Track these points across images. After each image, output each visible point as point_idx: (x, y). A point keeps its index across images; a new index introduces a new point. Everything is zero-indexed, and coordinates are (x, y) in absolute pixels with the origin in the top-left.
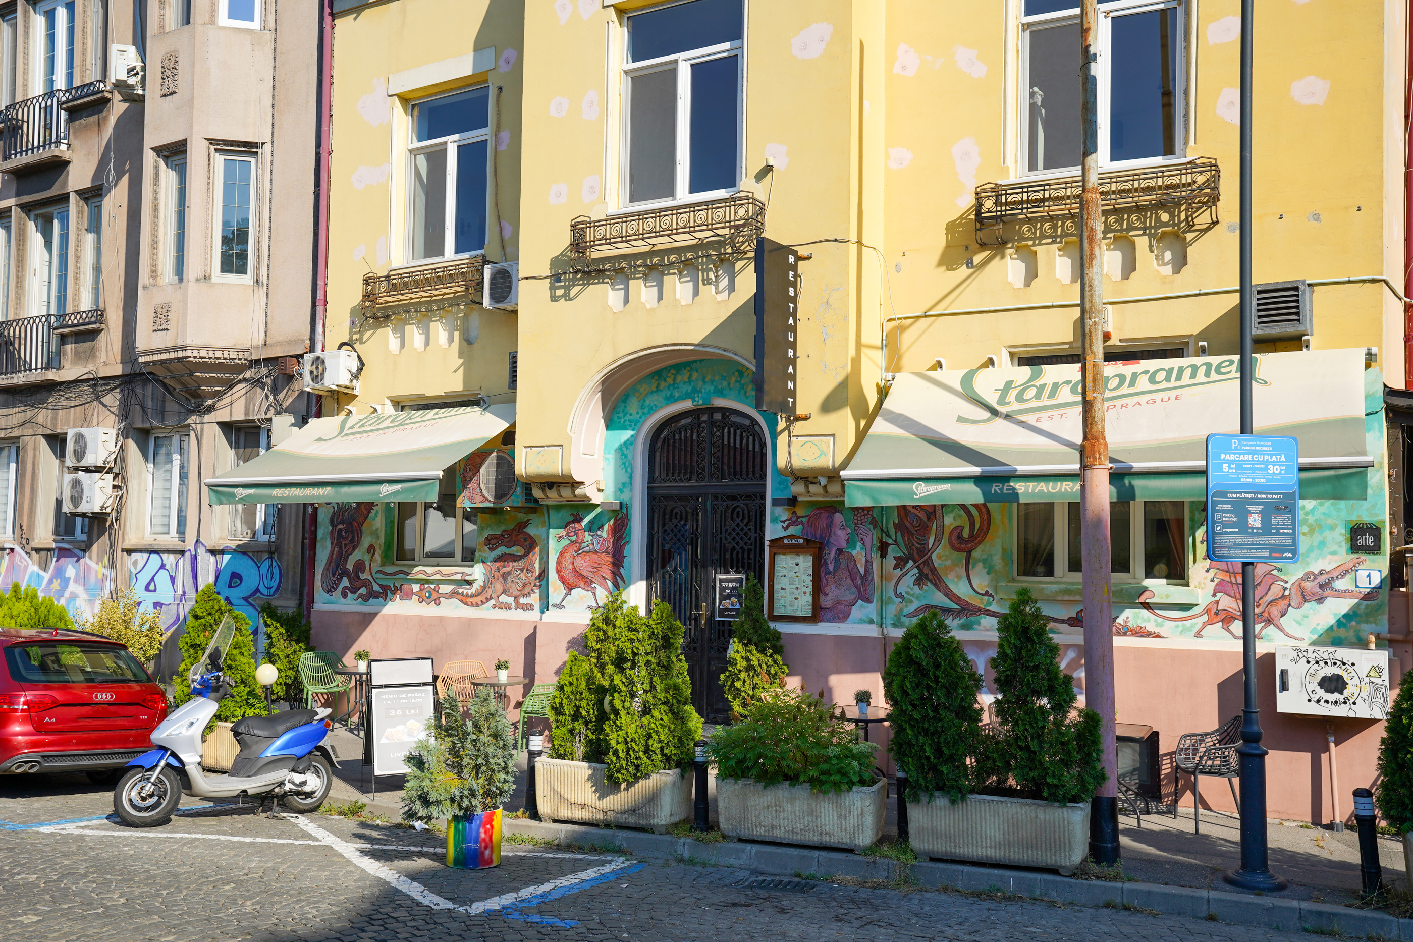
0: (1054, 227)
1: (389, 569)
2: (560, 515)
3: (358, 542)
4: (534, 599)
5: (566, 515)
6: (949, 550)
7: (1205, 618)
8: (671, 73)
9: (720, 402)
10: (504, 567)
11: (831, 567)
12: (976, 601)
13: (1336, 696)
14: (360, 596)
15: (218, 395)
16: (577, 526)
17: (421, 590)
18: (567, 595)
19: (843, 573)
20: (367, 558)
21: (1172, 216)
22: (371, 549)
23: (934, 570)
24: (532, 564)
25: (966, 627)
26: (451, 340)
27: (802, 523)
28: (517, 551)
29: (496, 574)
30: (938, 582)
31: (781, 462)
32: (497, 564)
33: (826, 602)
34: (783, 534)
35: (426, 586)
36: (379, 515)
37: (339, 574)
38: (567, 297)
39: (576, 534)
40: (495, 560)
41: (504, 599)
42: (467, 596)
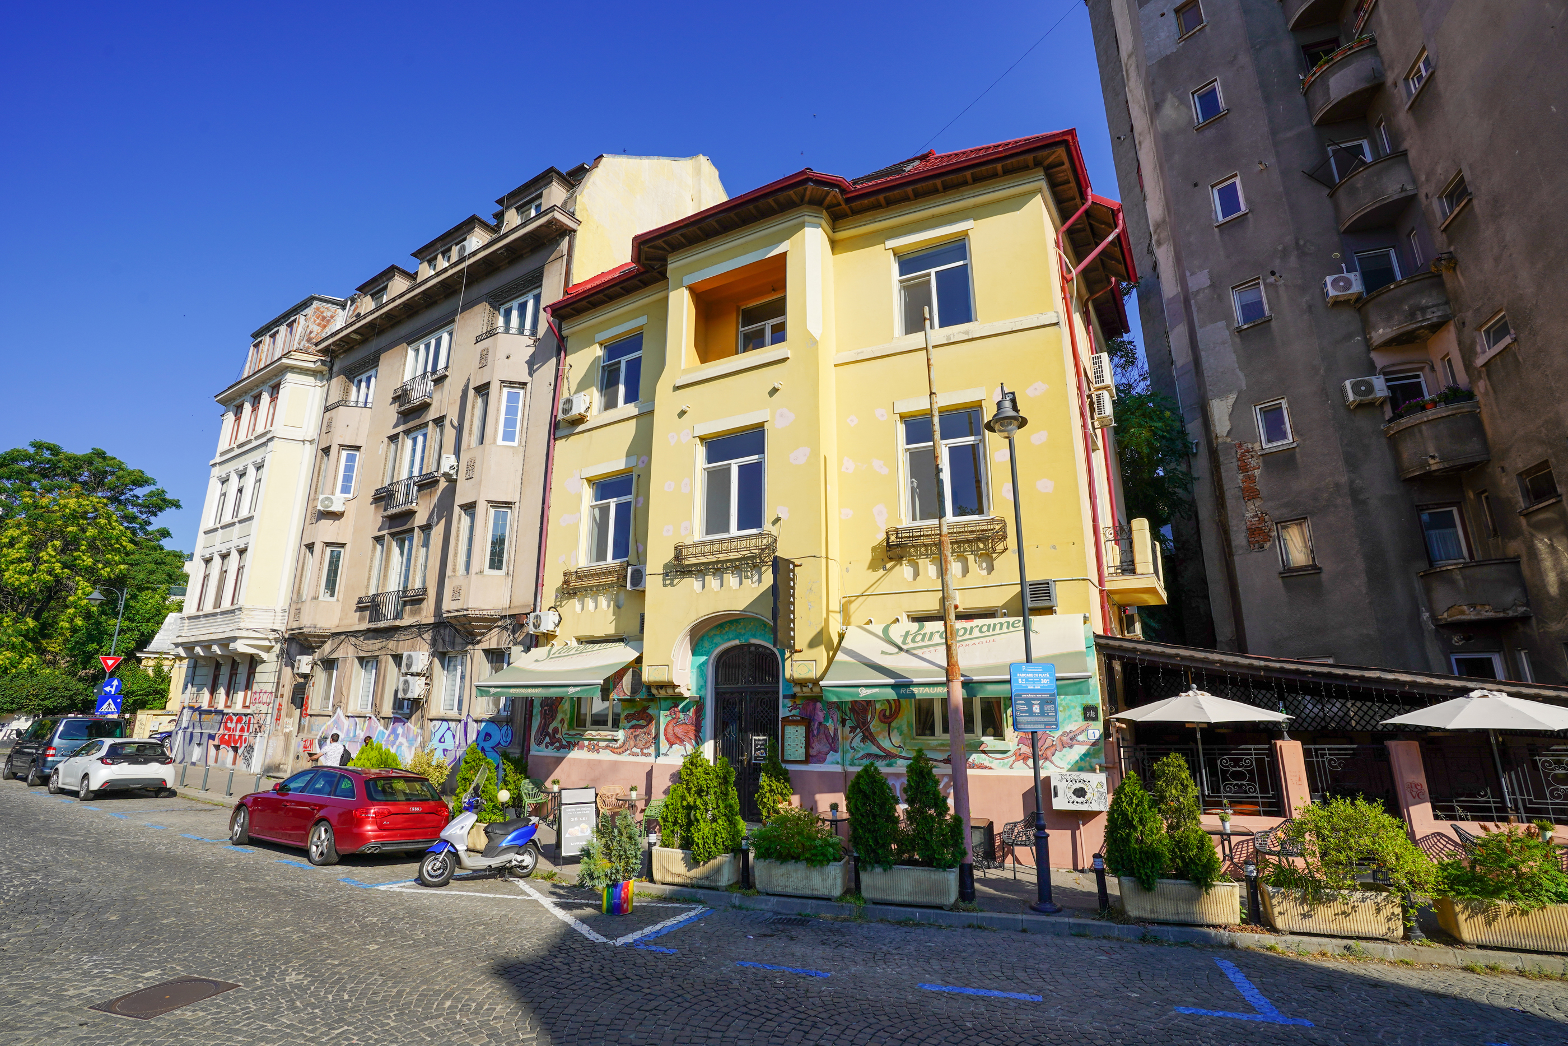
0: (927, 550)
1: (572, 732)
2: (666, 703)
3: (555, 717)
4: (652, 750)
5: (670, 703)
6: (879, 723)
7: (1014, 758)
8: (728, 470)
9: (754, 641)
10: (635, 732)
11: (815, 732)
12: (894, 751)
13: (1081, 799)
14: (556, 748)
15: (483, 634)
16: (676, 709)
17: (589, 744)
18: (670, 748)
19: (822, 736)
20: (560, 726)
21: (985, 545)
22: (562, 721)
23: (871, 733)
24: (651, 730)
25: (889, 765)
26: (609, 606)
27: (799, 708)
28: (642, 723)
29: (631, 736)
30: (874, 741)
31: (788, 675)
32: (631, 730)
33: (813, 752)
34: (789, 714)
35: (592, 742)
36: (567, 704)
37: (544, 735)
38: (672, 584)
39: (675, 714)
40: (631, 728)
41: (635, 750)
42: (615, 748)
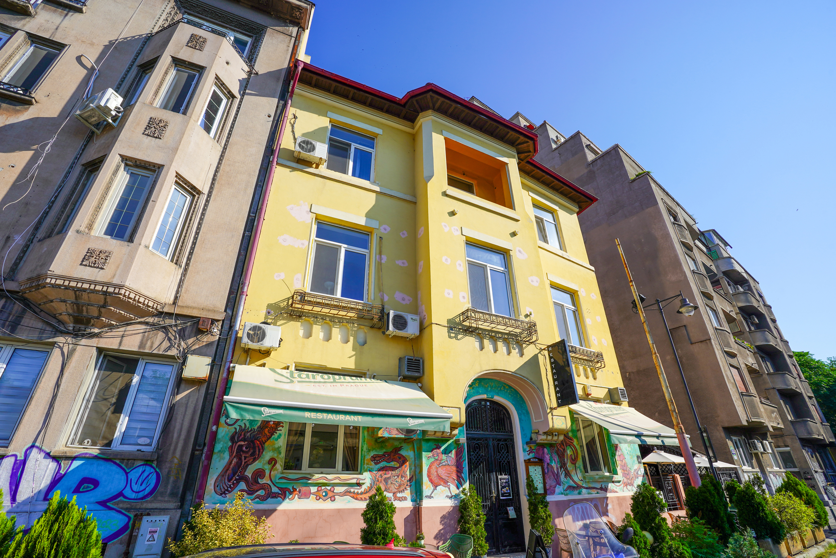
1: (289, 476)
2: (429, 444)
3: (259, 456)
4: (409, 493)
5: (432, 445)
6: (570, 464)
7: (623, 485)
9: (496, 398)
10: (385, 474)
11: (546, 471)
12: (580, 483)
14: (258, 497)
16: (438, 451)
17: (318, 491)
18: (434, 490)
20: (267, 468)
24: (405, 472)
25: (580, 493)
26: (347, 340)
27: (534, 452)
28: (394, 465)
29: (380, 479)
30: (571, 477)
31: (551, 426)
32: (381, 473)
33: (547, 487)
34: (528, 457)
35: (323, 488)
36: (282, 437)
37: (236, 480)
38: (456, 338)
39: (438, 455)
40: (379, 470)
42: (358, 493)
